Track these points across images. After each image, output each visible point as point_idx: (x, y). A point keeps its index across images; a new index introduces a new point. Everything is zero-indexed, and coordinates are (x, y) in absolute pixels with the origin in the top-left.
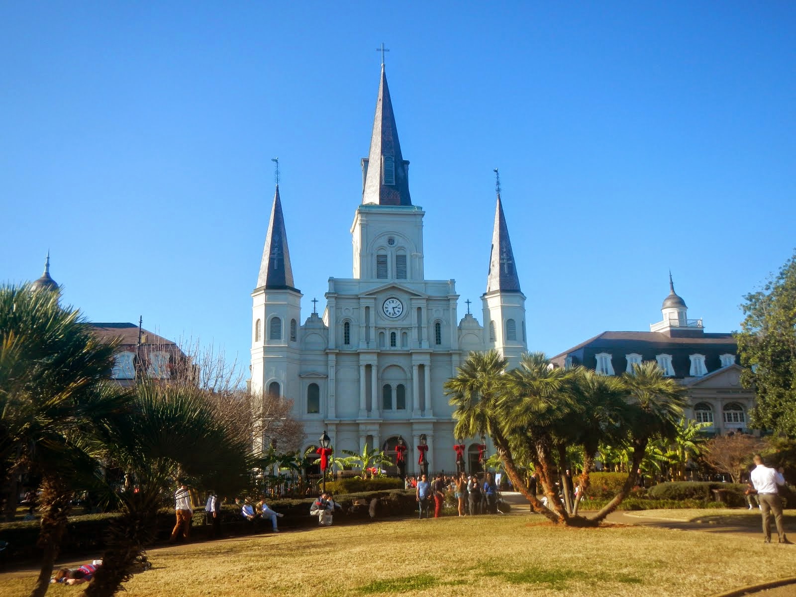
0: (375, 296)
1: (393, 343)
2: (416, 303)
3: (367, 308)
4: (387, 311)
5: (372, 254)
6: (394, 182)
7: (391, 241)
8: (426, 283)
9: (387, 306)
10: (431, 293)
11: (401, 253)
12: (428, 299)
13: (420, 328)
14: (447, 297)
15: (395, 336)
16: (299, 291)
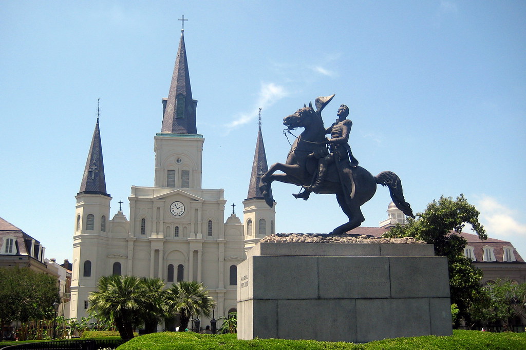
0: (164, 200)
1: (177, 234)
2: (195, 205)
3: (158, 208)
4: (173, 211)
5: (164, 170)
6: (184, 116)
7: (179, 160)
8: (203, 191)
9: (173, 207)
10: (206, 198)
11: (185, 169)
12: (204, 203)
13: (196, 224)
14: (218, 201)
15: (178, 230)
16: (109, 196)
